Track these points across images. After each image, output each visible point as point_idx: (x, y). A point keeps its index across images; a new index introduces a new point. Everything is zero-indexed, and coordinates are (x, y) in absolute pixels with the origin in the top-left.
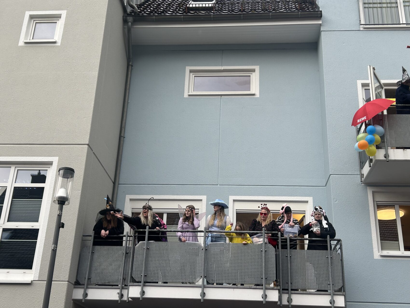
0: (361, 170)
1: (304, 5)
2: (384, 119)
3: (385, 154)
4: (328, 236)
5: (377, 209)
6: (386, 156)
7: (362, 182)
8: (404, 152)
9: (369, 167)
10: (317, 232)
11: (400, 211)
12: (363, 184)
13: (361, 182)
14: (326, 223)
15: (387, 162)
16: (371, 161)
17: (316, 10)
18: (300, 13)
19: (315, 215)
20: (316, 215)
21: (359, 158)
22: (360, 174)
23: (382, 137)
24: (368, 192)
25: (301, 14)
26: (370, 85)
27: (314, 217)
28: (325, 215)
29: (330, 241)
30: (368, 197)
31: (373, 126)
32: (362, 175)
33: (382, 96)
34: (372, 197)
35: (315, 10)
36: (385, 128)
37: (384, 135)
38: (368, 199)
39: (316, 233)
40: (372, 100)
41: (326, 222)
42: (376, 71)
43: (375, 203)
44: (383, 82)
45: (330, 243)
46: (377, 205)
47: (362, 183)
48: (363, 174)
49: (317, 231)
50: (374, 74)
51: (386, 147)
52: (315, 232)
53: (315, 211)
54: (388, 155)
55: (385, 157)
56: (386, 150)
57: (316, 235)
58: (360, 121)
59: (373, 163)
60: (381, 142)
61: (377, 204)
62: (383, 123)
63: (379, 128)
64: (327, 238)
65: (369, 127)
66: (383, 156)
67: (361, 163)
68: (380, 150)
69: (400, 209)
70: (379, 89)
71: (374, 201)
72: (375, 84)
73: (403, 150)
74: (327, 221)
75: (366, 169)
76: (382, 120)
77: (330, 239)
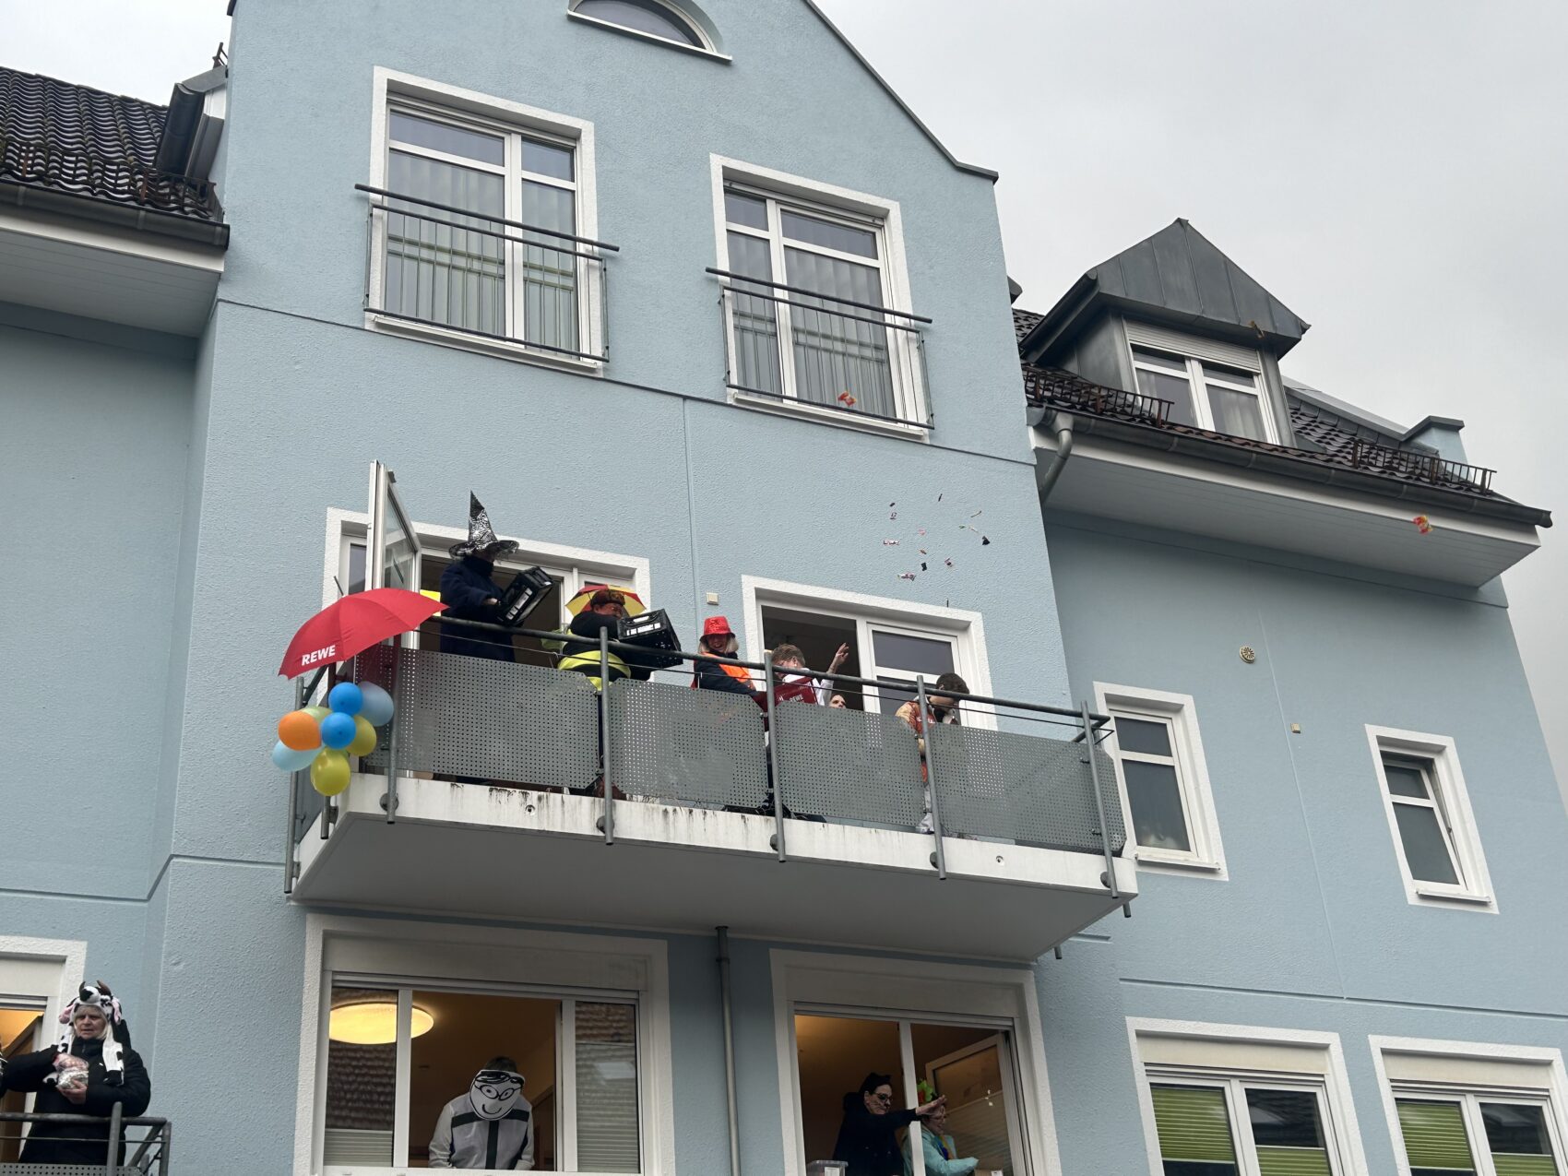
0: (293, 849)
1: (167, 191)
2: (399, 665)
3: (386, 794)
4: (118, 1105)
5: (332, 1003)
6: (389, 801)
7: (290, 892)
8: (452, 791)
9: (322, 838)
10: (72, 1086)
11: (413, 1010)
12: (293, 903)
13: (286, 892)
14: (119, 1054)
15: (390, 824)
16: (332, 814)
17: (212, 220)
18: (142, 213)
19: (77, 1018)
20: (83, 1017)
21: (293, 800)
22: (289, 864)
23: (384, 731)
24: (307, 935)
25: (145, 218)
26: (370, 533)
27: (70, 1027)
28: (116, 1019)
29: (123, 1127)
30: (303, 957)
31: (356, 684)
32: (294, 867)
33: (409, 583)
34: (320, 953)
35: (207, 218)
36: (400, 699)
37: (391, 722)
38: (303, 962)
39: (69, 1093)
40: (368, 587)
41: (119, 1047)
42: (396, 487)
43: (329, 978)
44: (418, 528)
45: (122, 1136)
46: (333, 987)
47: (288, 899)
48: (299, 865)
49: (76, 1082)
50: (391, 495)
51: (393, 769)
52: (65, 1087)
53: (78, 1001)
54: (397, 800)
55: (385, 806)
56: (389, 781)
57: (66, 1099)
58: (312, 661)
59: (336, 824)
60: (376, 749)
61: (334, 981)
62: (393, 680)
63: (378, 697)
64: (109, 1114)
65: (343, 688)
66: (379, 801)
67: (298, 822)
68: (369, 776)
69: (414, 1004)
70: (400, 553)
71: (323, 971)
72: (387, 531)
73: (452, 785)
74: (123, 1045)
75: (311, 847)
76: (391, 666)
77: (124, 1119)
